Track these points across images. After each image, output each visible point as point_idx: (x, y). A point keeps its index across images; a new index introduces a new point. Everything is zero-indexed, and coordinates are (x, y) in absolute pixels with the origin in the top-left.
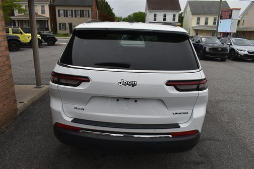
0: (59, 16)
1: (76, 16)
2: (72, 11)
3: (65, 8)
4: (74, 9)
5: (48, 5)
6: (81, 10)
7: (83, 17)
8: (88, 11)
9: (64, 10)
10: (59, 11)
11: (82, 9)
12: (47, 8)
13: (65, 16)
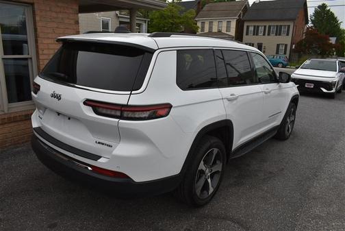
0: (247, 34)
1: (269, 35)
2: (265, 27)
3: (257, 24)
4: (267, 24)
5: (235, 20)
6: (277, 26)
7: (280, 35)
8: (289, 26)
9: (254, 26)
10: (248, 27)
11: (279, 24)
12: (233, 24)
13: (254, 35)
